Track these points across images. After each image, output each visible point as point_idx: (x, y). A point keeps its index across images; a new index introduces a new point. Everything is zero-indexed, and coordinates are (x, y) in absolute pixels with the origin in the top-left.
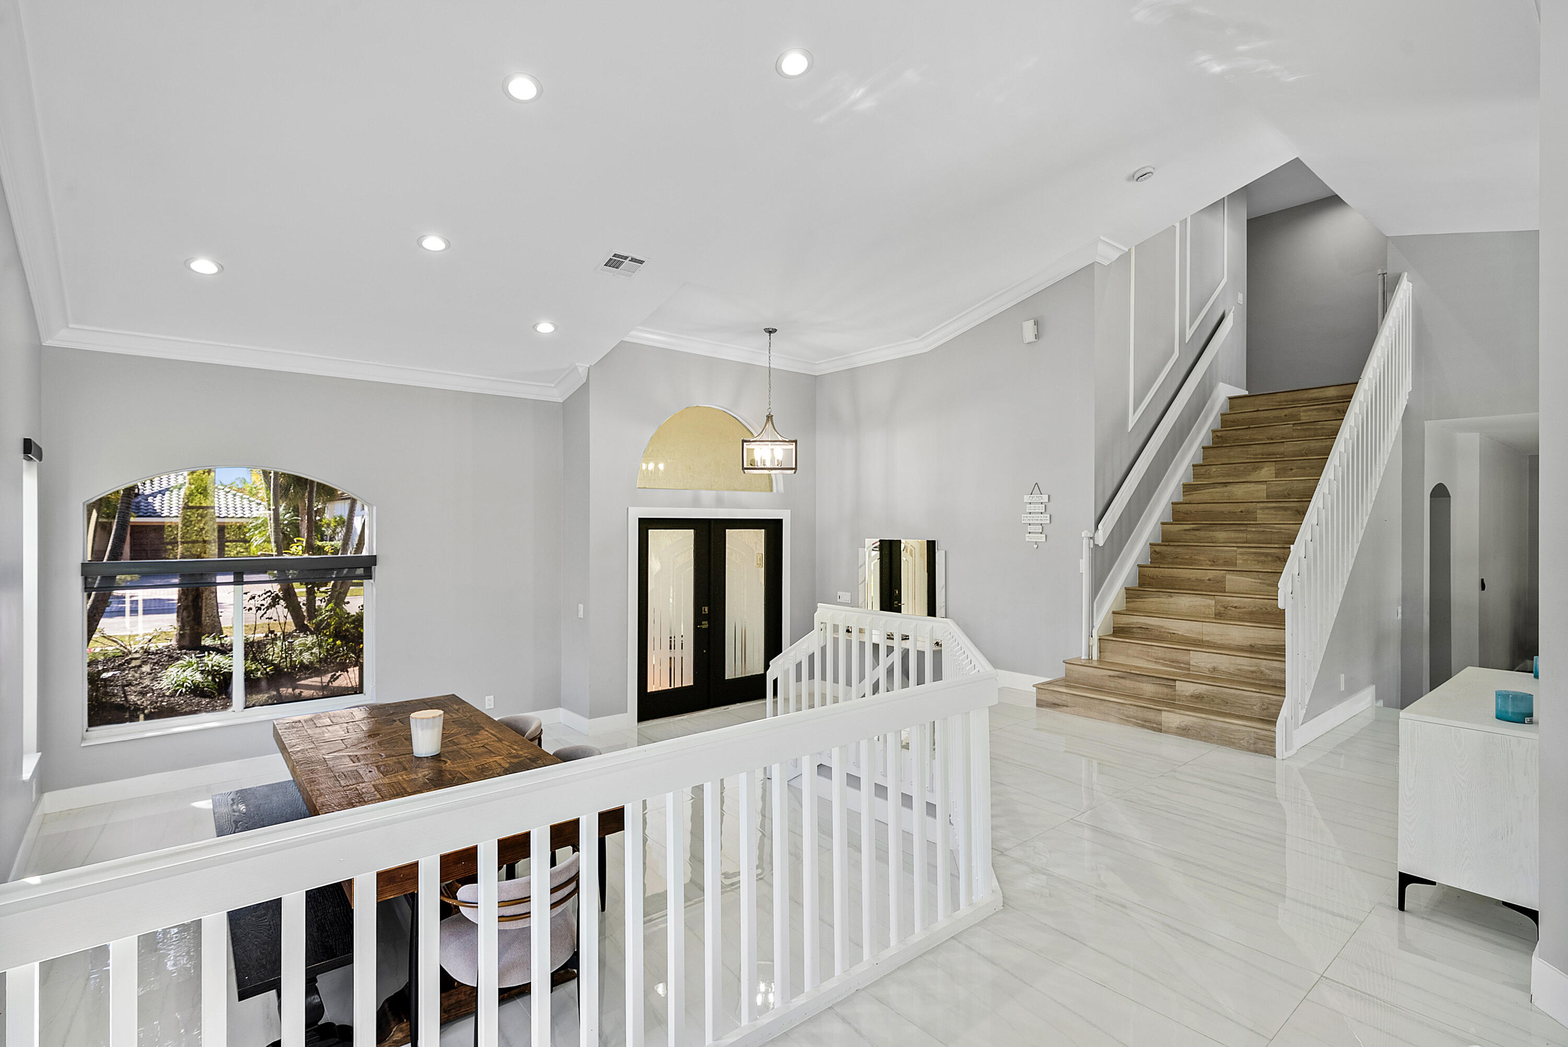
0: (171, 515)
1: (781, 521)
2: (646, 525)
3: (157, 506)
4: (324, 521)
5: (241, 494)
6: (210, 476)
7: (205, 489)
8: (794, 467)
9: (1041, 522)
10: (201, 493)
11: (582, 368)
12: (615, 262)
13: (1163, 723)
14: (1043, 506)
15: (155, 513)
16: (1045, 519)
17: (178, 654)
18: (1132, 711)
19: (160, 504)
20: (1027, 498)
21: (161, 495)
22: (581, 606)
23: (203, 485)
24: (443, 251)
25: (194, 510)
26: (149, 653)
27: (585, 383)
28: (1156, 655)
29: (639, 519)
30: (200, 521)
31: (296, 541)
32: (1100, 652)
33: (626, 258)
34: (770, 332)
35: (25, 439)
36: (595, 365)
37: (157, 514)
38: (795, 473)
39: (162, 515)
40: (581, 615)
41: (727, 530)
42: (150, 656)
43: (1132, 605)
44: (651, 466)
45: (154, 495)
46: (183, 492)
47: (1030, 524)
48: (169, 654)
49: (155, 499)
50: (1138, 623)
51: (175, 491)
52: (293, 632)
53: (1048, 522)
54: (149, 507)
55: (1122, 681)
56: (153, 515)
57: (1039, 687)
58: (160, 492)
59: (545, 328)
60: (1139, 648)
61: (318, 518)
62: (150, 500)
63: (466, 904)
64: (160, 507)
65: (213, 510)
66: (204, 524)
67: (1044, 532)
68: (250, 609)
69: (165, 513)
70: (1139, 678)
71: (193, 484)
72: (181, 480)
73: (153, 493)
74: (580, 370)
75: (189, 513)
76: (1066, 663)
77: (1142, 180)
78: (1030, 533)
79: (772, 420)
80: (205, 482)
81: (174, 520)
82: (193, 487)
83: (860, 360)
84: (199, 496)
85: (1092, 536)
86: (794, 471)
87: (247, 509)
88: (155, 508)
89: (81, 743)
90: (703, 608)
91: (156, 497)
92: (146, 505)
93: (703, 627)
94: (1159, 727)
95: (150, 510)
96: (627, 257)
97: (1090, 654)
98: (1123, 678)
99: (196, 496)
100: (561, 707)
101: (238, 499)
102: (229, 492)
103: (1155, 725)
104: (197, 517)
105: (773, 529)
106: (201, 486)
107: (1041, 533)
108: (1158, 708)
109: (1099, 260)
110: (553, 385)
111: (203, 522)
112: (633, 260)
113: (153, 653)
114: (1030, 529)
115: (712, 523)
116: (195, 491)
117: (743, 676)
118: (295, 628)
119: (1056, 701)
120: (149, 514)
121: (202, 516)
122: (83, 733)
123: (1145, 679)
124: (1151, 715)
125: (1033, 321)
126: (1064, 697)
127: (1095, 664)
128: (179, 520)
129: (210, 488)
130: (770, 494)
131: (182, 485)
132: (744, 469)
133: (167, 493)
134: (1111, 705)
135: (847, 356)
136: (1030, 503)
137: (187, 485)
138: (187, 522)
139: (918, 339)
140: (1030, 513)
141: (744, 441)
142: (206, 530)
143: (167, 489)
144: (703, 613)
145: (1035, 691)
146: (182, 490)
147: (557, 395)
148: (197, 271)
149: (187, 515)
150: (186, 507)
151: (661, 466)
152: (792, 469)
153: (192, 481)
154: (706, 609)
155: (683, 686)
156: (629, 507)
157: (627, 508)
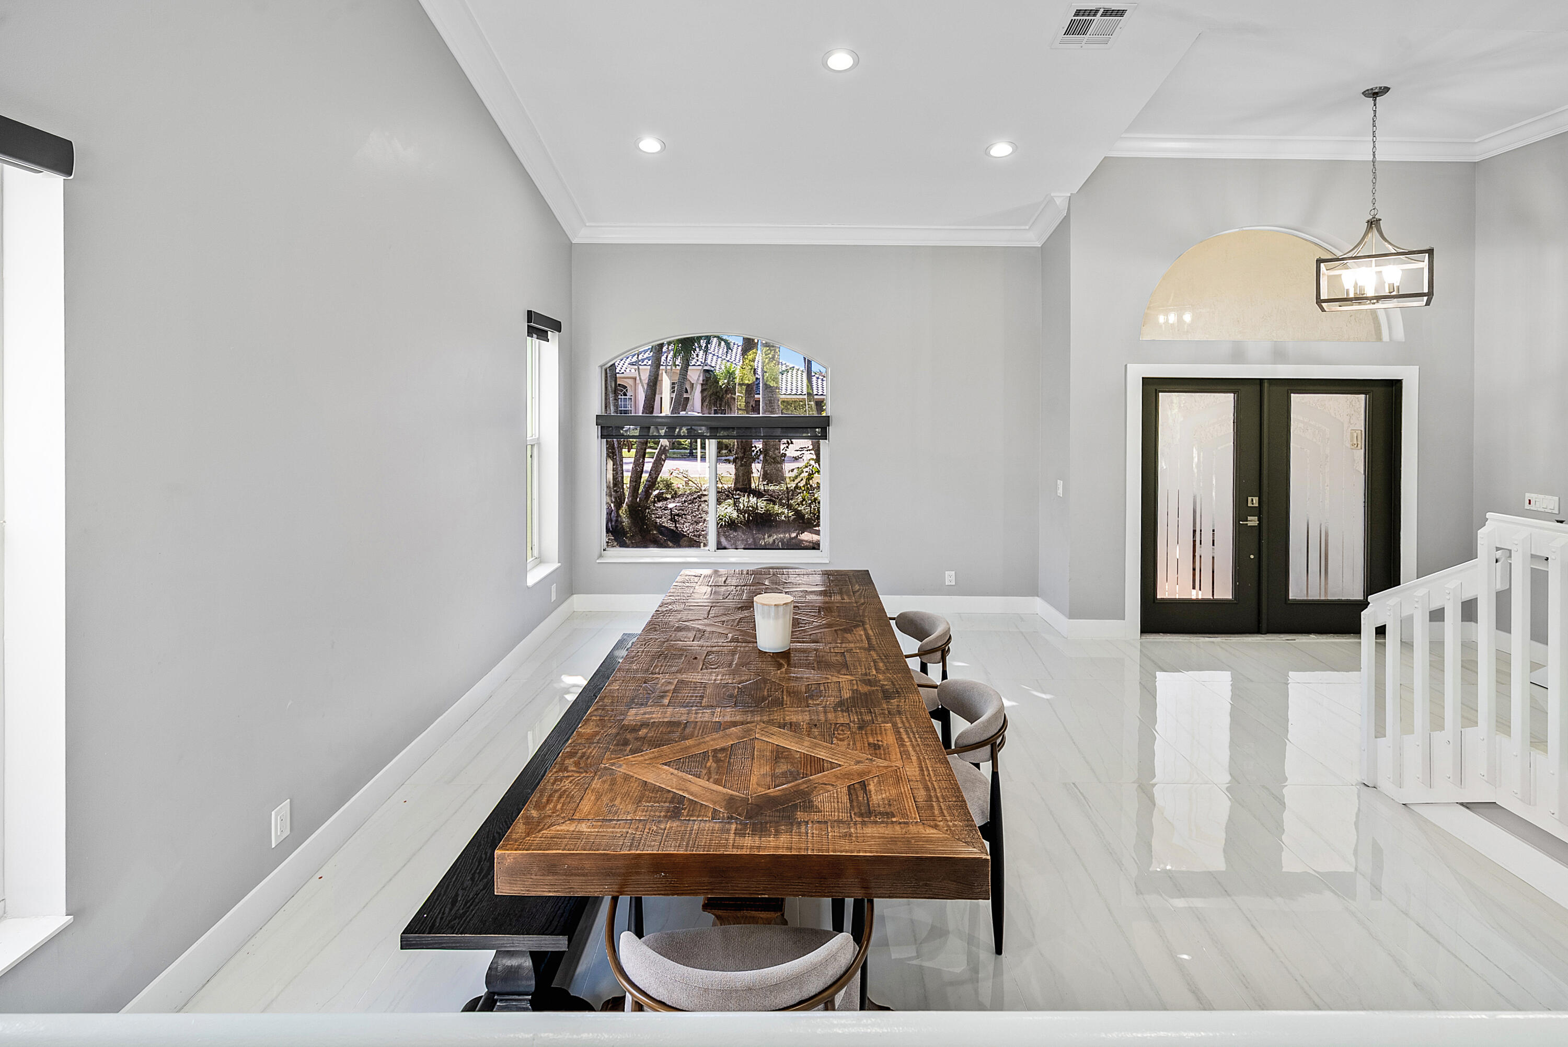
1: (1399, 382)
2: (1152, 386)
8: (1426, 290)
11: (1060, 198)
12: (1079, 24)
22: (1060, 483)
24: (852, 69)
27: (1065, 218)
29: (1142, 378)
34: (1376, 95)
35: (526, 314)
36: (1077, 192)
38: (1428, 304)
40: (1060, 492)
41: (1293, 394)
44: (1172, 318)
59: (1001, 150)
74: (1058, 201)
79: (1378, 225)
86: (1425, 298)
89: (598, 559)
90: (1250, 499)
93: (1250, 524)
96: (1097, 11)
100: (1038, 596)
105: (1383, 394)
110: (1027, 228)
112: (1107, 13)
115: (1264, 384)
117: (1323, 598)
122: (601, 551)
130: (1375, 342)
132: (1319, 301)
141: (1320, 261)
144: (1250, 505)
147: (1033, 238)
151: (1187, 318)
152: (1422, 295)
154: (1256, 500)
155: (1215, 597)
156: (1128, 365)
157: (1126, 365)
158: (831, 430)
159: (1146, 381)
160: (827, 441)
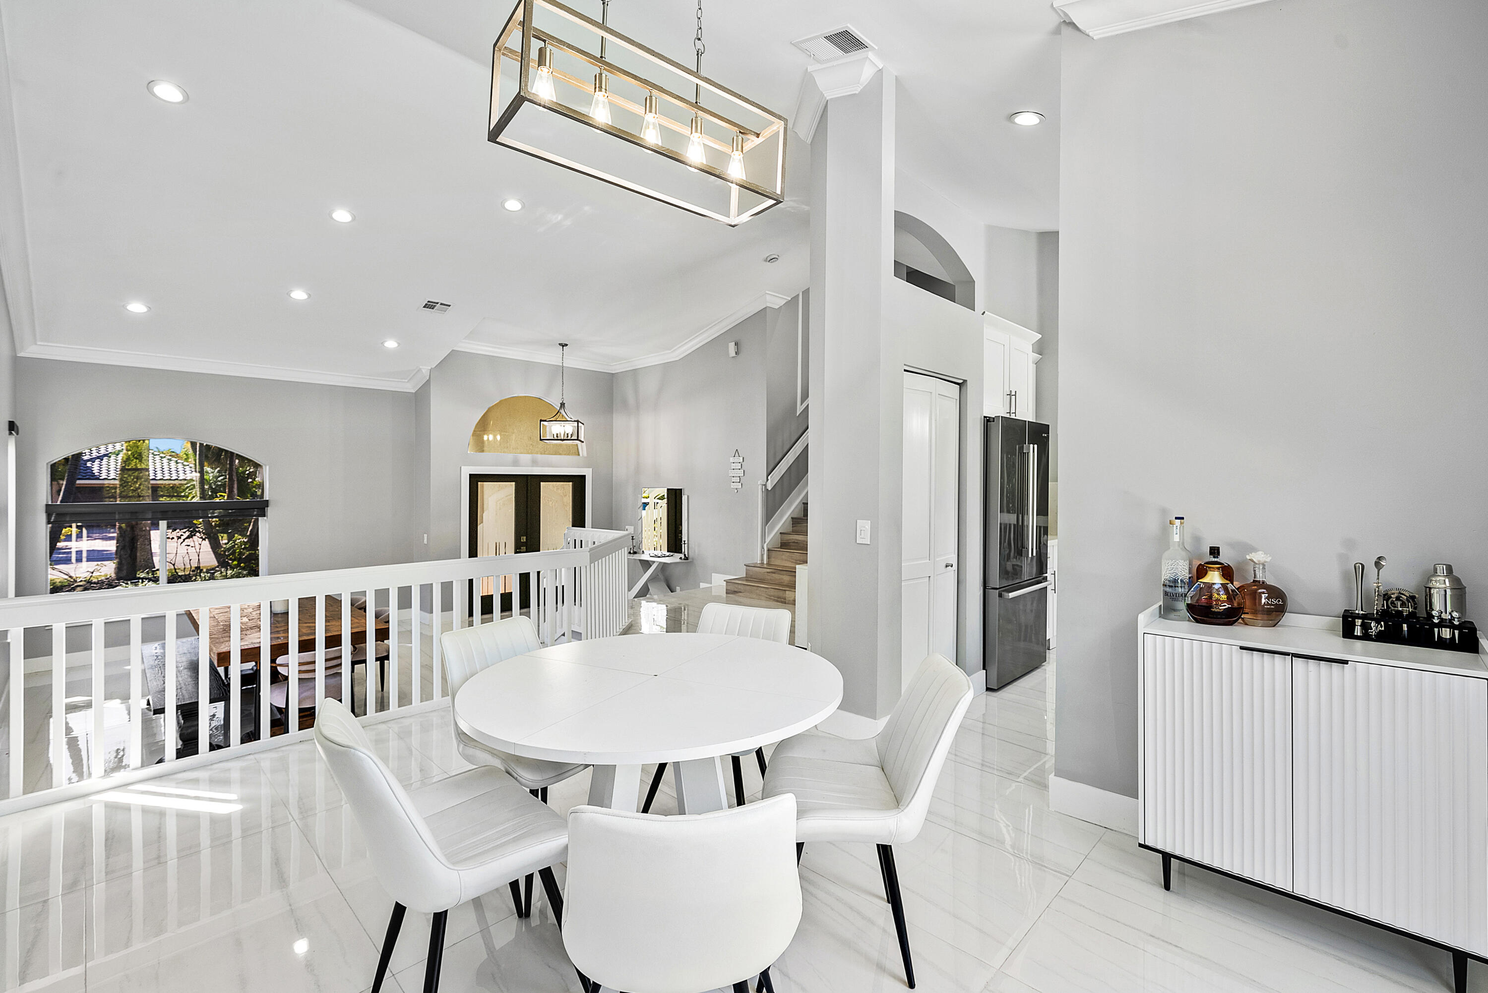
0: (109, 478)
1: (584, 476)
2: (475, 479)
3: (96, 470)
4: (255, 482)
5: (176, 459)
6: (144, 444)
7: (140, 455)
9: (739, 475)
10: (136, 458)
11: (425, 370)
12: (430, 305)
13: (787, 598)
14: (740, 464)
15: (92, 476)
16: (741, 473)
17: (117, 583)
18: (772, 592)
19: (99, 468)
20: (732, 460)
21: (99, 460)
22: (425, 536)
23: (138, 451)
24: (305, 299)
25: (130, 473)
26: (92, 583)
27: (428, 380)
28: (795, 558)
29: (470, 475)
30: (136, 482)
31: (218, 496)
32: (769, 558)
33: (437, 303)
34: (563, 346)
35: (10, 422)
36: (435, 367)
37: (95, 477)
39: (101, 478)
40: (426, 541)
41: (541, 483)
42: (92, 585)
43: (794, 528)
45: (92, 460)
46: (121, 458)
47: (733, 477)
48: (109, 583)
49: (93, 464)
50: (793, 539)
51: (113, 457)
52: (216, 567)
53: (743, 475)
54: (88, 471)
55: (773, 575)
56: (92, 478)
57: (727, 582)
58: (98, 458)
59: (391, 344)
60: (788, 554)
61: (250, 480)
62: (89, 464)
63: (280, 665)
64: (98, 471)
65: (147, 473)
66: (140, 485)
67: (741, 482)
68: (173, 538)
69: (104, 476)
70: (782, 572)
71: (129, 450)
72: (118, 447)
73: (91, 459)
74: (423, 371)
75: (125, 476)
76: (746, 566)
77: (772, 262)
78: (733, 482)
79: (564, 406)
80: (140, 448)
81: (112, 482)
82: (130, 453)
83: (640, 364)
84: (135, 460)
85: (764, 484)
87: (181, 472)
88: (94, 472)
90: (522, 538)
91: (94, 462)
92: (85, 469)
94: (785, 601)
95: (89, 474)
97: (762, 560)
98: (774, 573)
99: (133, 460)
101: (173, 464)
102: (165, 457)
103: (783, 600)
104: (133, 479)
105: (579, 482)
106: (136, 452)
107: (739, 482)
108: (784, 589)
109: (769, 305)
110: (406, 381)
111: (139, 483)
112: (443, 304)
113: (95, 583)
114: (734, 480)
115: (529, 478)
116: (131, 456)
118: (217, 565)
119: (736, 590)
120: (87, 477)
121: (138, 478)
123: (785, 572)
124: (781, 594)
125: (734, 343)
126: (740, 587)
127: (765, 566)
128: (117, 482)
129: (145, 454)
130: (577, 457)
131: (120, 451)
132: (541, 439)
133: (105, 459)
134: (762, 589)
135: (630, 360)
136: (734, 463)
137: (125, 451)
138: (124, 483)
139: (670, 351)
140: (733, 469)
141: (541, 421)
142: (141, 489)
143: (105, 455)
144: (522, 541)
145: (725, 585)
146: (119, 455)
147: (410, 387)
148: (132, 310)
149: (125, 477)
150: (123, 469)
153: (129, 447)
154: (525, 537)
155: (506, 592)
156: (462, 467)
157: (461, 467)
158: (270, 511)
159: (472, 476)
160: (265, 518)
